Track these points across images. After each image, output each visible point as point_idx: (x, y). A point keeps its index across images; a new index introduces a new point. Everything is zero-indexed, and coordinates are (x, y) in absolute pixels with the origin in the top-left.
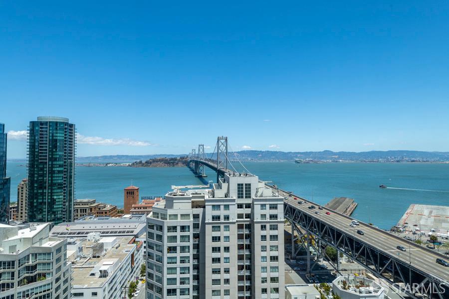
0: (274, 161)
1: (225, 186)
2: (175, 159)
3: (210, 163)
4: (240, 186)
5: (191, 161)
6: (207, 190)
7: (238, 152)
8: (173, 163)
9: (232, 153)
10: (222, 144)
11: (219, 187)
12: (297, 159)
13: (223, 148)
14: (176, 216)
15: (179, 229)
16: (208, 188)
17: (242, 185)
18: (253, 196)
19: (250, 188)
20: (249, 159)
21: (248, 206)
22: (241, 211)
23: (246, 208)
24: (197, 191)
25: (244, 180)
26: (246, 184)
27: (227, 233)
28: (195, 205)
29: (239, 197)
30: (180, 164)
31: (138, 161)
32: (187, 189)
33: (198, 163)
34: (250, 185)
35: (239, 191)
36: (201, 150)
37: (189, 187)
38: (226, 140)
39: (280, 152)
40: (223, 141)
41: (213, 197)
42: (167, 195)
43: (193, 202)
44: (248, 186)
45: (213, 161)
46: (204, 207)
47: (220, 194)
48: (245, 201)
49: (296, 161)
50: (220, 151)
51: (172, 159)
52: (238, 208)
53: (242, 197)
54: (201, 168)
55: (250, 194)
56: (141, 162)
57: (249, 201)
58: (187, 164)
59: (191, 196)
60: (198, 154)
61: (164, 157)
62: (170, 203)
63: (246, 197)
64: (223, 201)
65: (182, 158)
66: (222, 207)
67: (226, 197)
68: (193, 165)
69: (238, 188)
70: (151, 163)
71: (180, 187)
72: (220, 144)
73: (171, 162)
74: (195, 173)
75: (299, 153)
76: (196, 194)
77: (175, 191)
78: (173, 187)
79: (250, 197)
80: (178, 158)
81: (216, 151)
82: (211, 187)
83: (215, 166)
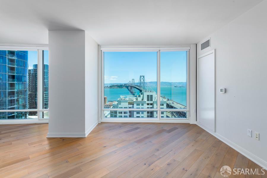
0: (165, 86)
1: (142, 96)
2: (122, 85)
3: (137, 87)
4: (148, 96)
5: (129, 86)
6: (135, 98)
7: (149, 82)
8: (121, 87)
9: (146, 83)
10: (142, 79)
11: (140, 96)
12: (175, 85)
13: (142, 80)
14: (122, 108)
15: (123, 113)
16: (135, 97)
17: (149, 95)
18: (153, 100)
19: (152, 97)
20: (154, 85)
21: (151, 104)
22: (148, 106)
23: (151, 105)
24: (130, 98)
25: (150, 94)
26: (151, 95)
27: (142, 115)
28: (130, 104)
29: (147, 101)
30: (124, 87)
31: (107, 86)
32: (126, 97)
33: (131, 87)
34: (152, 95)
35: (147, 98)
36: (133, 81)
37: (127, 96)
38: (144, 77)
39: (168, 82)
40: (142, 77)
41: (137, 100)
42: (118, 99)
43: (129, 102)
44: (152, 96)
45: (138, 86)
46: (133, 104)
47: (140, 99)
48: (150, 102)
49: (175, 87)
50: (141, 82)
51: (121, 85)
52: (147, 105)
53: (149, 101)
54: (133, 89)
55: (152, 99)
56: (108, 86)
57: (152, 102)
58: (127, 87)
59: (128, 100)
60: (132, 83)
61: (117, 84)
62: (120, 102)
63: (151, 101)
64: (141, 102)
65: (125, 85)
66: (141, 105)
67: (142, 100)
68: (129, 88)
69: (147, 97)
70: (112, 87)
71: (123, 96)
72: (141, 79)
73: (120, 86)
74: (130, 91)
75: (176, 83)
76: (130, 99)
77: (121, 98)
78: (121, 96)
79: (152, 101)
80: (123, 85)
81: (139, 82)
82: (136, 96)
83: (139, 88)
